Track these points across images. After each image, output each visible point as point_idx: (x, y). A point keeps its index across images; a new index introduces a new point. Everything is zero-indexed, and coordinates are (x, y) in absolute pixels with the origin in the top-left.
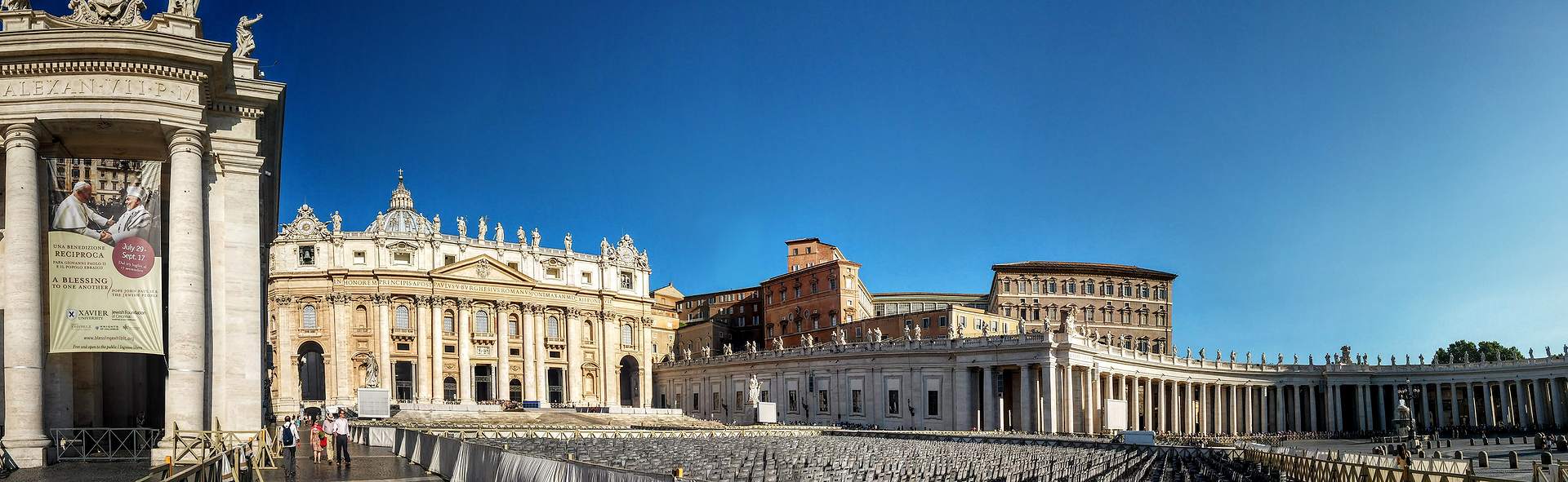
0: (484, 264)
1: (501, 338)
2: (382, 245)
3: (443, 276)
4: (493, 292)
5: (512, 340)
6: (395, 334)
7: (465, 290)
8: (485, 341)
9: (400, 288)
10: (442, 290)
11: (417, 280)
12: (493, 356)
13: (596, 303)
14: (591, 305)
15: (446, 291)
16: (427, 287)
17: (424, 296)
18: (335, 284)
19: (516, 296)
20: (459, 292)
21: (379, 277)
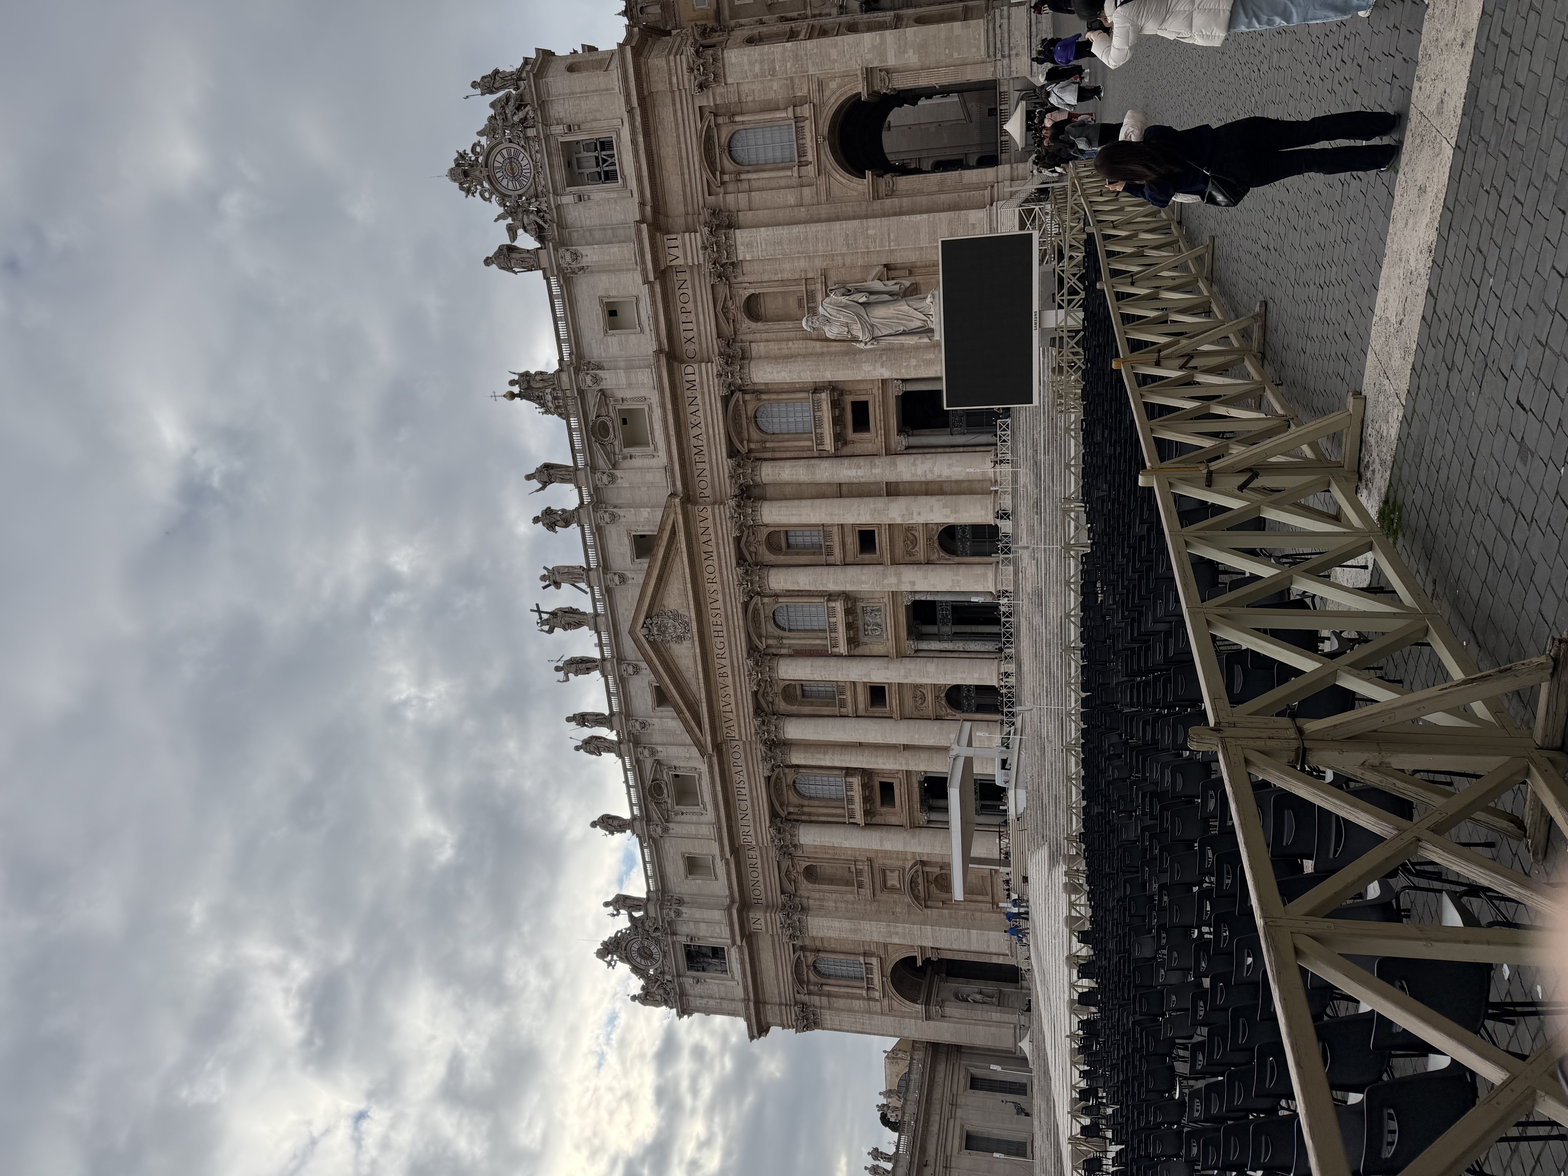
0: (655, 631)
1: (832, 587)
2: (666, 830)
3: (706, 725)
4: (720, 604)
5: (837, 550)
6: (859, 818)
7: (728, 670)
8: (849, 626)
9: (756, 804)
10: (742, 721)
11: (730, 770)
12: (886, 600)
13: (689, 284)
14: (699, 304)
15: (741, 714)
16: (741, 747)
17: (764, 759)
18: (764, 929)
19: (722, 551)
20: (738, 685)
21: (737, 846)
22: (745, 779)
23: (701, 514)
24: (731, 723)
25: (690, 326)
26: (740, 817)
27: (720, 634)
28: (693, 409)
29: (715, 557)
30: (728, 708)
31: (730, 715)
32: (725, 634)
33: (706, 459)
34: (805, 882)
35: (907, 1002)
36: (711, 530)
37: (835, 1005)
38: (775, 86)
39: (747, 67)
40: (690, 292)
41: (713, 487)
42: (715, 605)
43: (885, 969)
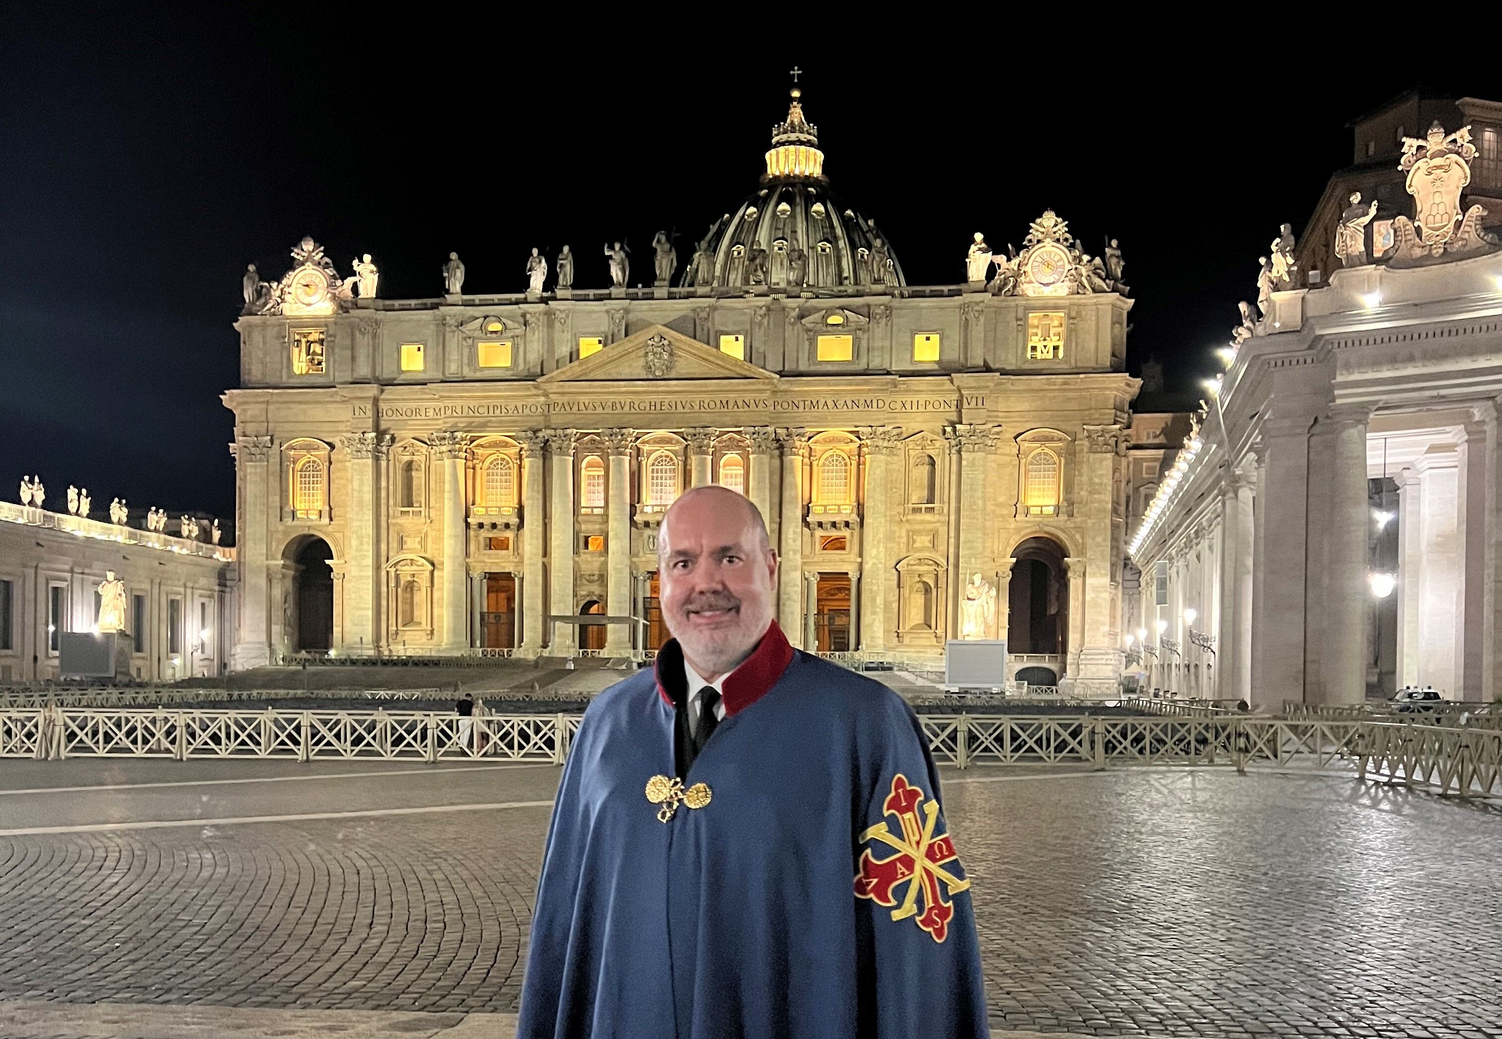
22: (510, 415)
23: (761, 402)
24: (568, 408)
25: (915, 407)
26: (472, 406)
27: (653, 409)
28: (849, 404)
29: (723, 410)
30: (582, 407)
31: (575, 409)
32: (653, 413)
33: (806, 410)
34: (404, 460)
35: (283, 547)
36: (746, 409)
37: (271, 478)
38: (1083, 493)
39: (1099, 472)
40: (941, 409)
41: (782, 414)
42: (679, 406)
43: (316, 529)
